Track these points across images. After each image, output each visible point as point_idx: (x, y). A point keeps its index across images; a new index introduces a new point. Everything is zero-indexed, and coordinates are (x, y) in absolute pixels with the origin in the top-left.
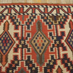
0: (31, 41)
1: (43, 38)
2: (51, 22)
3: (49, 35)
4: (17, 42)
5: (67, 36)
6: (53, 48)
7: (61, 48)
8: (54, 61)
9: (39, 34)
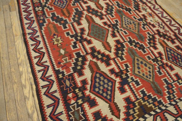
0: (153, 67)
1: (143, 75)
2: (146, 101)
3: (139, 81)
4: (165, 61)
5: (115, 88)
6: (126, 68)
7: (117, 70)
8: (118, 55)
9: (150, 78)
